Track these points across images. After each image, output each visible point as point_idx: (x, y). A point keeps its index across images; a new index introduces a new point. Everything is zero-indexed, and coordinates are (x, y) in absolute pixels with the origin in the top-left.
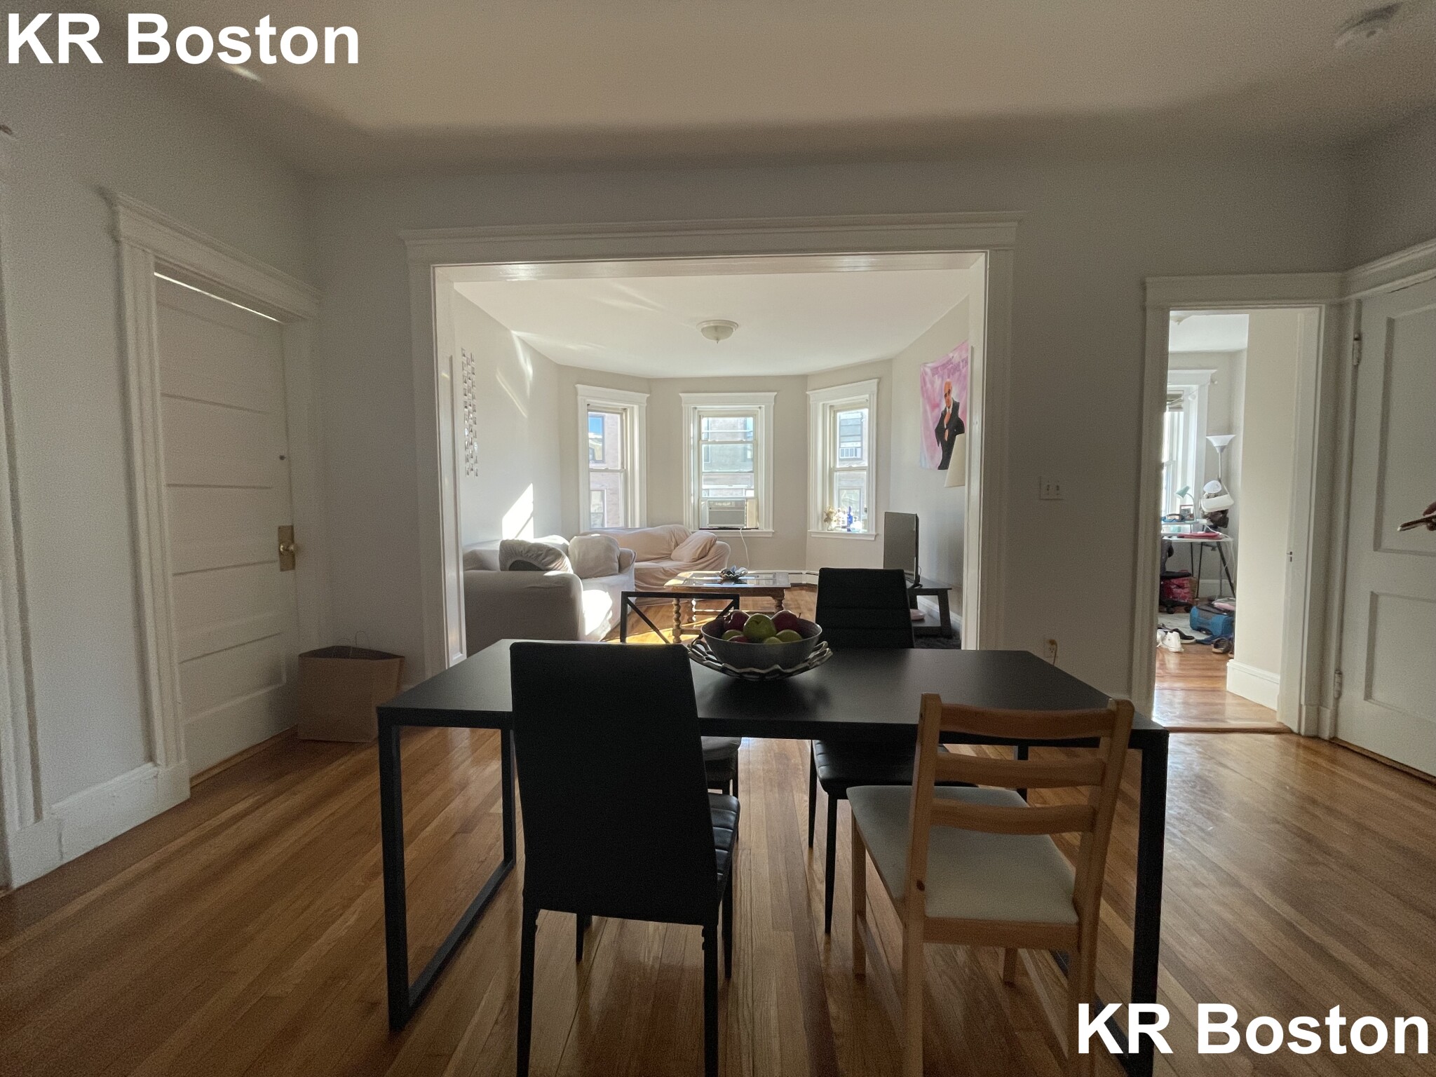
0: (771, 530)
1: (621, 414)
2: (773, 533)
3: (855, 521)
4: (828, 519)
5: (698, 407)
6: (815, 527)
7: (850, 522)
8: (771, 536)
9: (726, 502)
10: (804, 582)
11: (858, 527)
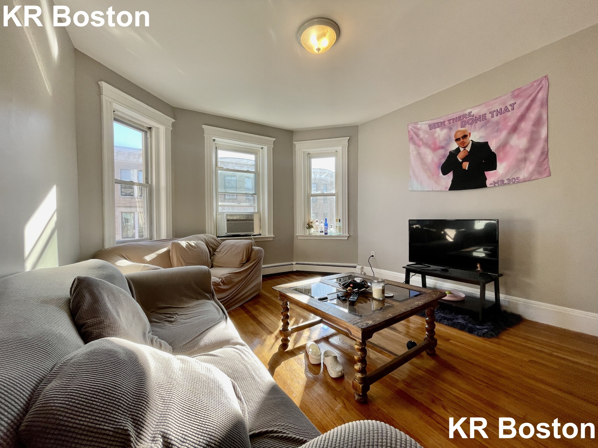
0: (272, 236)
1: (146, 132)
2: (274, 237)
3: (331, 227)
4: (310, 227)
5: (216, 139)
6: (300, 231)
7: (326, 229)
8: (272, 240)
9: (237, 215)
10: (295, 270)
11: (333, 231)
